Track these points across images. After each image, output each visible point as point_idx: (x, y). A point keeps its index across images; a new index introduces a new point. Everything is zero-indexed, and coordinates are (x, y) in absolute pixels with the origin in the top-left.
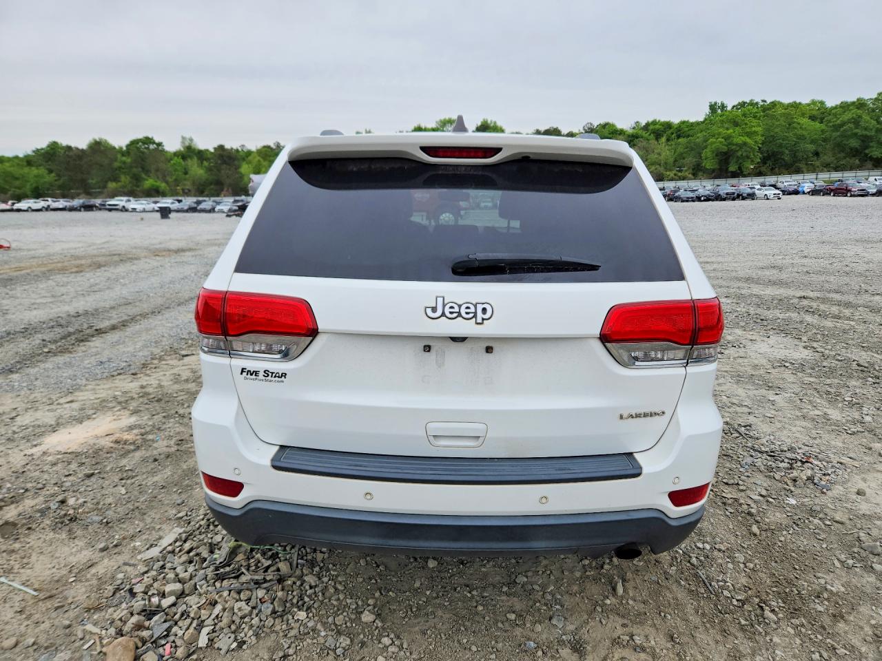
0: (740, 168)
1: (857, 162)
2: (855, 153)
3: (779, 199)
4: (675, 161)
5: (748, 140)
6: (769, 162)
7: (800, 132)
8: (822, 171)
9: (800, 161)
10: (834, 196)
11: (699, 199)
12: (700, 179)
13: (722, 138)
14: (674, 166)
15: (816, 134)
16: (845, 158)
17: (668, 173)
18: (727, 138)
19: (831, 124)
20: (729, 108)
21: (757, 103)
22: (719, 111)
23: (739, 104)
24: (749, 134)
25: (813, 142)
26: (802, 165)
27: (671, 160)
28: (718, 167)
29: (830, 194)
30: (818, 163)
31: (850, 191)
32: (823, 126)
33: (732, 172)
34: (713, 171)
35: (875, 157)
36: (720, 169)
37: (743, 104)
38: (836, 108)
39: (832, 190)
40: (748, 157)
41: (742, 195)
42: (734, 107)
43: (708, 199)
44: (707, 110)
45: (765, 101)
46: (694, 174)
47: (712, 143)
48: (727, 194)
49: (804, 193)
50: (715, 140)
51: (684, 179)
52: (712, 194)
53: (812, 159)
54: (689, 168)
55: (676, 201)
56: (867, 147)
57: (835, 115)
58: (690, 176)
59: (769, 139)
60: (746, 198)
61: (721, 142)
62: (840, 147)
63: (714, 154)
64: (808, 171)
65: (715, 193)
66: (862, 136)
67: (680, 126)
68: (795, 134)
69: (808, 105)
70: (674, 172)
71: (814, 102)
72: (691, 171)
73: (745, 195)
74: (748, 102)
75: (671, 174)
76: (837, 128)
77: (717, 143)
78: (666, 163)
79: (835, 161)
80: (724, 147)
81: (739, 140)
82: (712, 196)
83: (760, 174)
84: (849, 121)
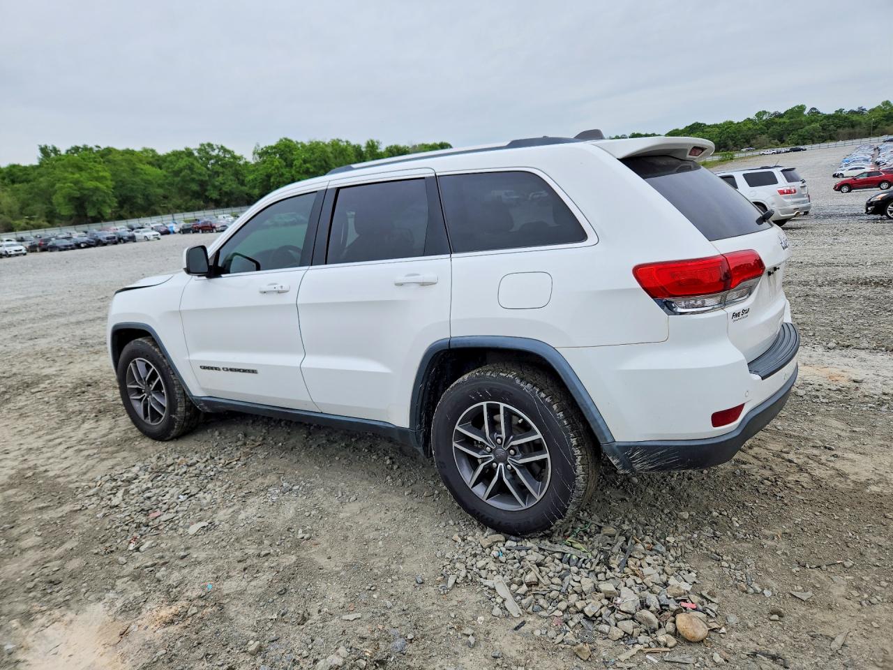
0: (99, 213)
1: (202, 203)
2: (196, 195)
3: (159, 239)
4: (22, 208)
5: (99, 185)
6: (125, 206)
7: (146, 177)
8: (176, 212)
9: (153, 204)
10: (203, 232)
11: (78, 246)
12: (59, 226)
13: (71, 182)
14: (22, 214)
15: (160, 179)
16: (191, 200)
17: (17, 222)
18: (76, 182)
19: (170, 170)
20: (63, 152)
21: (91, 149)
22: (53, 155)
23: (73, 148)
24: (99, 179)
25: (160, 186)
26: (157, 208)
27: (16, 207)
28: (76, 213)
29: (198, 232)
30: (170, 206)
31: (214, 227)
32: (163, 172)
33: (92, 217)
34: (71, 217)
35: (214, 198)
36: (79, 216)
37: (76, 149)
38: (169, 155)
39: (199, 228)
40: (105, 202)
41: (122, 239)
42: (68, 151)
43: (89, 245)
44: (39, 155)
45: (99, 147)
46: (49, 222)
47: (61, 188)
48: (108, 238)
49: (174, 233)
50: (62, 185)
51: (39, 227)
52: (92, 240)
53: (163, 202)
54: (41, 215)
55: (51, 251)
56: (206, 190)
57: (171, 162)
58: (46, 223)
59: (120, 185)
60: (128, 241)
61: (70, 187)
62: (183, 191)
63: (67, 200)
64: (165, 213)
65: (94, 239)
66: (199, 180)
67: (11, 171)
68: (142, 179)
69: (142, 152)
70: (24, 221)
71: (146, 150)
72: (44, 218)
73: (125, 238)
74: (82, 147)
75: (22, 223)
76: (177, 173)
77: (65, 188)
78: (10, 212)
79: (184, 203)
80: (75, 192)
81: (91, 184)
82: (92, 242)
83: (121, 218)
84: (184, 168)
